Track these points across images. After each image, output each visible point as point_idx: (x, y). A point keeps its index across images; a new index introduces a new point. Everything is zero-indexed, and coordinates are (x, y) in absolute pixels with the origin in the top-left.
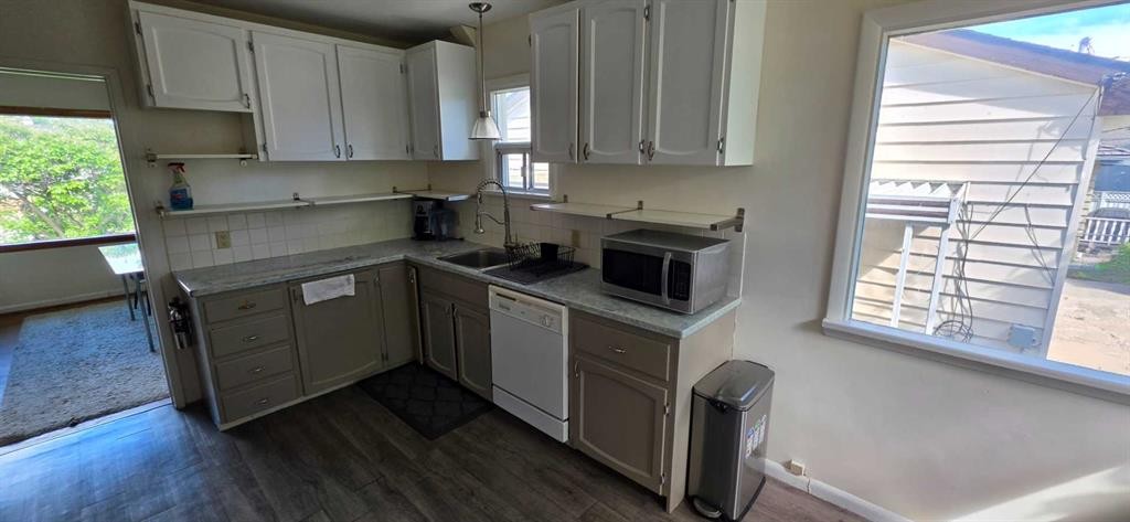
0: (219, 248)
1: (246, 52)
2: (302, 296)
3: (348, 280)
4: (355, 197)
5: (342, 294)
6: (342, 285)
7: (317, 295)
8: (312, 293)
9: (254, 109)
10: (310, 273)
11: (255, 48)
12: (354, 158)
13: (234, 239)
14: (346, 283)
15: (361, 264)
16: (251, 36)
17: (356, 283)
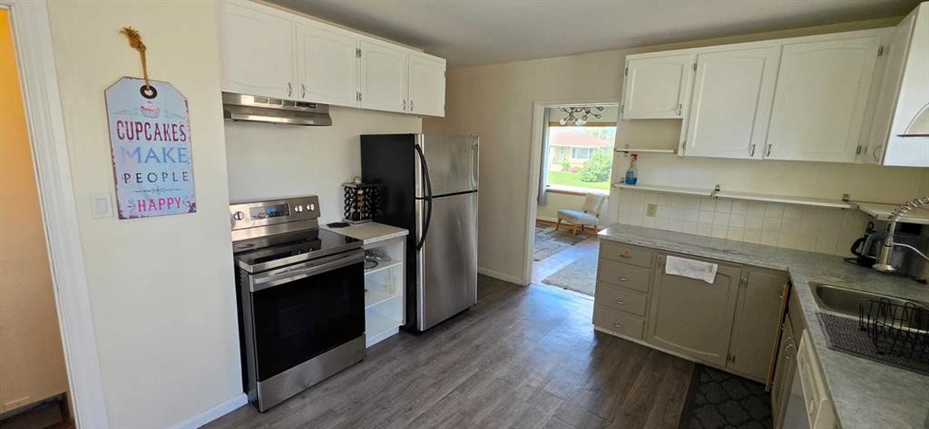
0: (648, 215)
1: (691, 71)
2: (665, 265)
3: (711, 268)
4: (772, 196)
5: (700, 277)
6: (702, 270)
7: (678, 270)
8: (673, 266)
9: (684, 116)
10: (676, 249)
11: (698, 68)
12: (771, 157)
13: (658, 211)
14: (707, 270)
15: (728, 258)
16: (698, 58)
17: (717, 273)
